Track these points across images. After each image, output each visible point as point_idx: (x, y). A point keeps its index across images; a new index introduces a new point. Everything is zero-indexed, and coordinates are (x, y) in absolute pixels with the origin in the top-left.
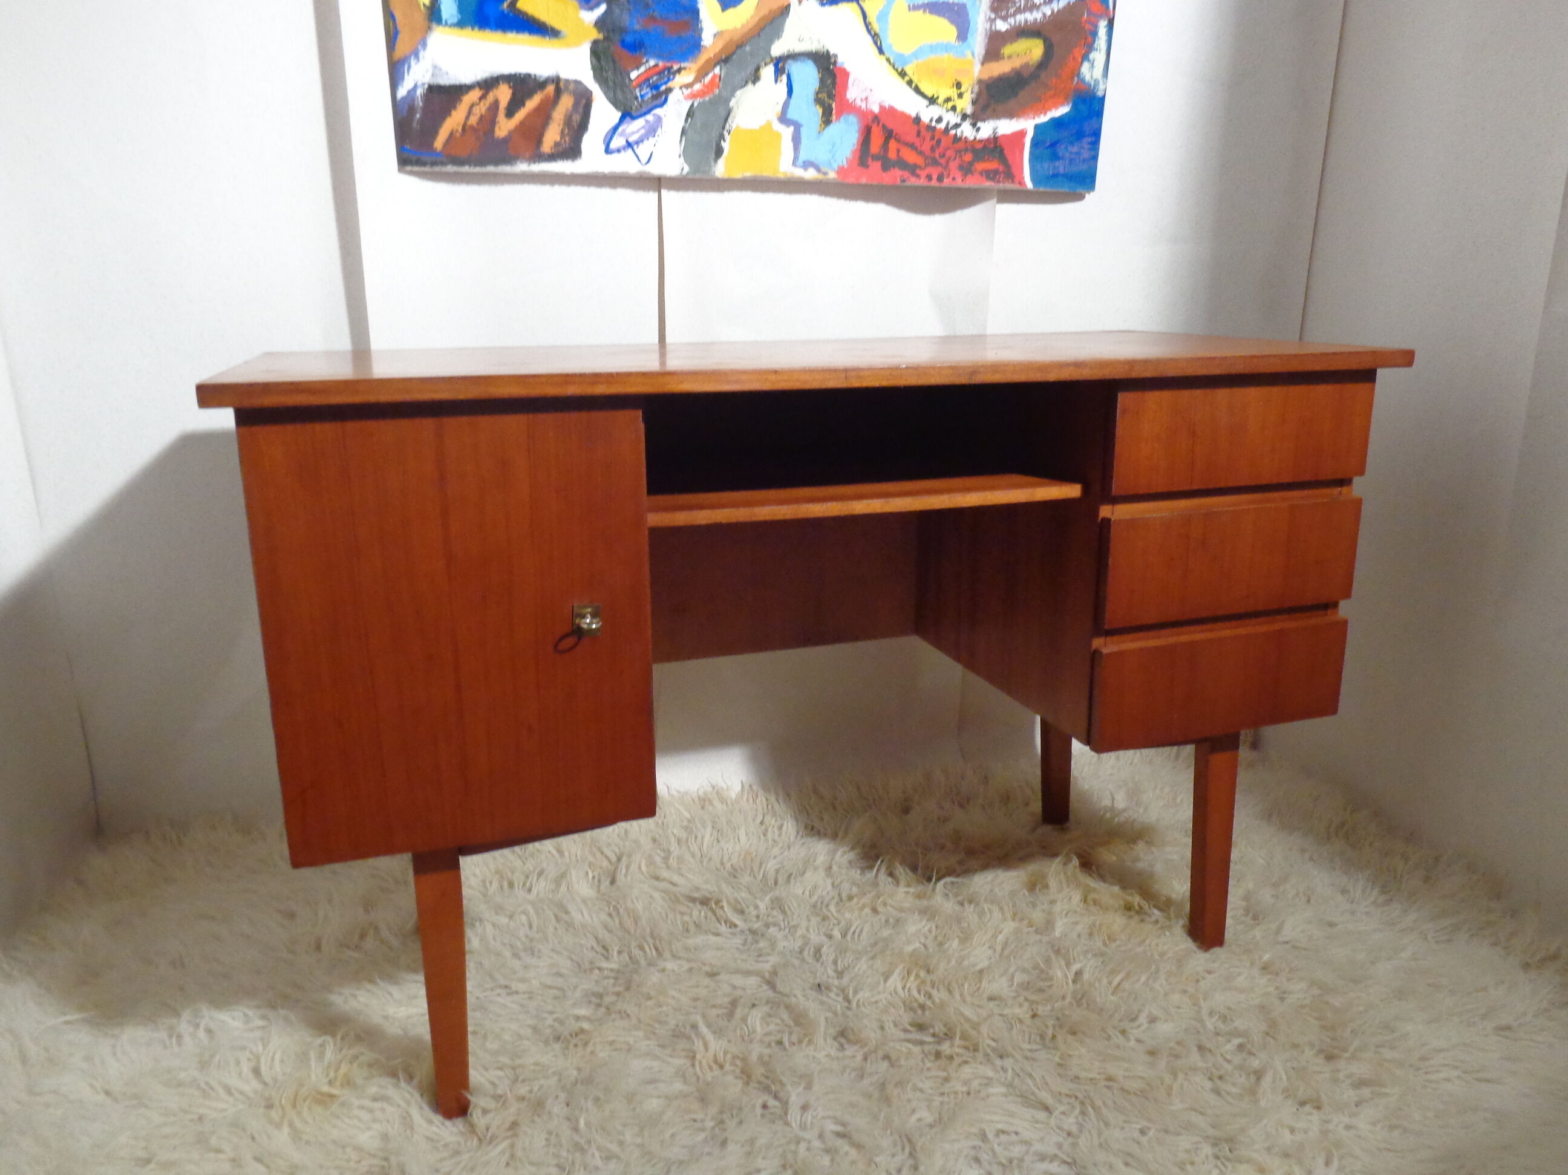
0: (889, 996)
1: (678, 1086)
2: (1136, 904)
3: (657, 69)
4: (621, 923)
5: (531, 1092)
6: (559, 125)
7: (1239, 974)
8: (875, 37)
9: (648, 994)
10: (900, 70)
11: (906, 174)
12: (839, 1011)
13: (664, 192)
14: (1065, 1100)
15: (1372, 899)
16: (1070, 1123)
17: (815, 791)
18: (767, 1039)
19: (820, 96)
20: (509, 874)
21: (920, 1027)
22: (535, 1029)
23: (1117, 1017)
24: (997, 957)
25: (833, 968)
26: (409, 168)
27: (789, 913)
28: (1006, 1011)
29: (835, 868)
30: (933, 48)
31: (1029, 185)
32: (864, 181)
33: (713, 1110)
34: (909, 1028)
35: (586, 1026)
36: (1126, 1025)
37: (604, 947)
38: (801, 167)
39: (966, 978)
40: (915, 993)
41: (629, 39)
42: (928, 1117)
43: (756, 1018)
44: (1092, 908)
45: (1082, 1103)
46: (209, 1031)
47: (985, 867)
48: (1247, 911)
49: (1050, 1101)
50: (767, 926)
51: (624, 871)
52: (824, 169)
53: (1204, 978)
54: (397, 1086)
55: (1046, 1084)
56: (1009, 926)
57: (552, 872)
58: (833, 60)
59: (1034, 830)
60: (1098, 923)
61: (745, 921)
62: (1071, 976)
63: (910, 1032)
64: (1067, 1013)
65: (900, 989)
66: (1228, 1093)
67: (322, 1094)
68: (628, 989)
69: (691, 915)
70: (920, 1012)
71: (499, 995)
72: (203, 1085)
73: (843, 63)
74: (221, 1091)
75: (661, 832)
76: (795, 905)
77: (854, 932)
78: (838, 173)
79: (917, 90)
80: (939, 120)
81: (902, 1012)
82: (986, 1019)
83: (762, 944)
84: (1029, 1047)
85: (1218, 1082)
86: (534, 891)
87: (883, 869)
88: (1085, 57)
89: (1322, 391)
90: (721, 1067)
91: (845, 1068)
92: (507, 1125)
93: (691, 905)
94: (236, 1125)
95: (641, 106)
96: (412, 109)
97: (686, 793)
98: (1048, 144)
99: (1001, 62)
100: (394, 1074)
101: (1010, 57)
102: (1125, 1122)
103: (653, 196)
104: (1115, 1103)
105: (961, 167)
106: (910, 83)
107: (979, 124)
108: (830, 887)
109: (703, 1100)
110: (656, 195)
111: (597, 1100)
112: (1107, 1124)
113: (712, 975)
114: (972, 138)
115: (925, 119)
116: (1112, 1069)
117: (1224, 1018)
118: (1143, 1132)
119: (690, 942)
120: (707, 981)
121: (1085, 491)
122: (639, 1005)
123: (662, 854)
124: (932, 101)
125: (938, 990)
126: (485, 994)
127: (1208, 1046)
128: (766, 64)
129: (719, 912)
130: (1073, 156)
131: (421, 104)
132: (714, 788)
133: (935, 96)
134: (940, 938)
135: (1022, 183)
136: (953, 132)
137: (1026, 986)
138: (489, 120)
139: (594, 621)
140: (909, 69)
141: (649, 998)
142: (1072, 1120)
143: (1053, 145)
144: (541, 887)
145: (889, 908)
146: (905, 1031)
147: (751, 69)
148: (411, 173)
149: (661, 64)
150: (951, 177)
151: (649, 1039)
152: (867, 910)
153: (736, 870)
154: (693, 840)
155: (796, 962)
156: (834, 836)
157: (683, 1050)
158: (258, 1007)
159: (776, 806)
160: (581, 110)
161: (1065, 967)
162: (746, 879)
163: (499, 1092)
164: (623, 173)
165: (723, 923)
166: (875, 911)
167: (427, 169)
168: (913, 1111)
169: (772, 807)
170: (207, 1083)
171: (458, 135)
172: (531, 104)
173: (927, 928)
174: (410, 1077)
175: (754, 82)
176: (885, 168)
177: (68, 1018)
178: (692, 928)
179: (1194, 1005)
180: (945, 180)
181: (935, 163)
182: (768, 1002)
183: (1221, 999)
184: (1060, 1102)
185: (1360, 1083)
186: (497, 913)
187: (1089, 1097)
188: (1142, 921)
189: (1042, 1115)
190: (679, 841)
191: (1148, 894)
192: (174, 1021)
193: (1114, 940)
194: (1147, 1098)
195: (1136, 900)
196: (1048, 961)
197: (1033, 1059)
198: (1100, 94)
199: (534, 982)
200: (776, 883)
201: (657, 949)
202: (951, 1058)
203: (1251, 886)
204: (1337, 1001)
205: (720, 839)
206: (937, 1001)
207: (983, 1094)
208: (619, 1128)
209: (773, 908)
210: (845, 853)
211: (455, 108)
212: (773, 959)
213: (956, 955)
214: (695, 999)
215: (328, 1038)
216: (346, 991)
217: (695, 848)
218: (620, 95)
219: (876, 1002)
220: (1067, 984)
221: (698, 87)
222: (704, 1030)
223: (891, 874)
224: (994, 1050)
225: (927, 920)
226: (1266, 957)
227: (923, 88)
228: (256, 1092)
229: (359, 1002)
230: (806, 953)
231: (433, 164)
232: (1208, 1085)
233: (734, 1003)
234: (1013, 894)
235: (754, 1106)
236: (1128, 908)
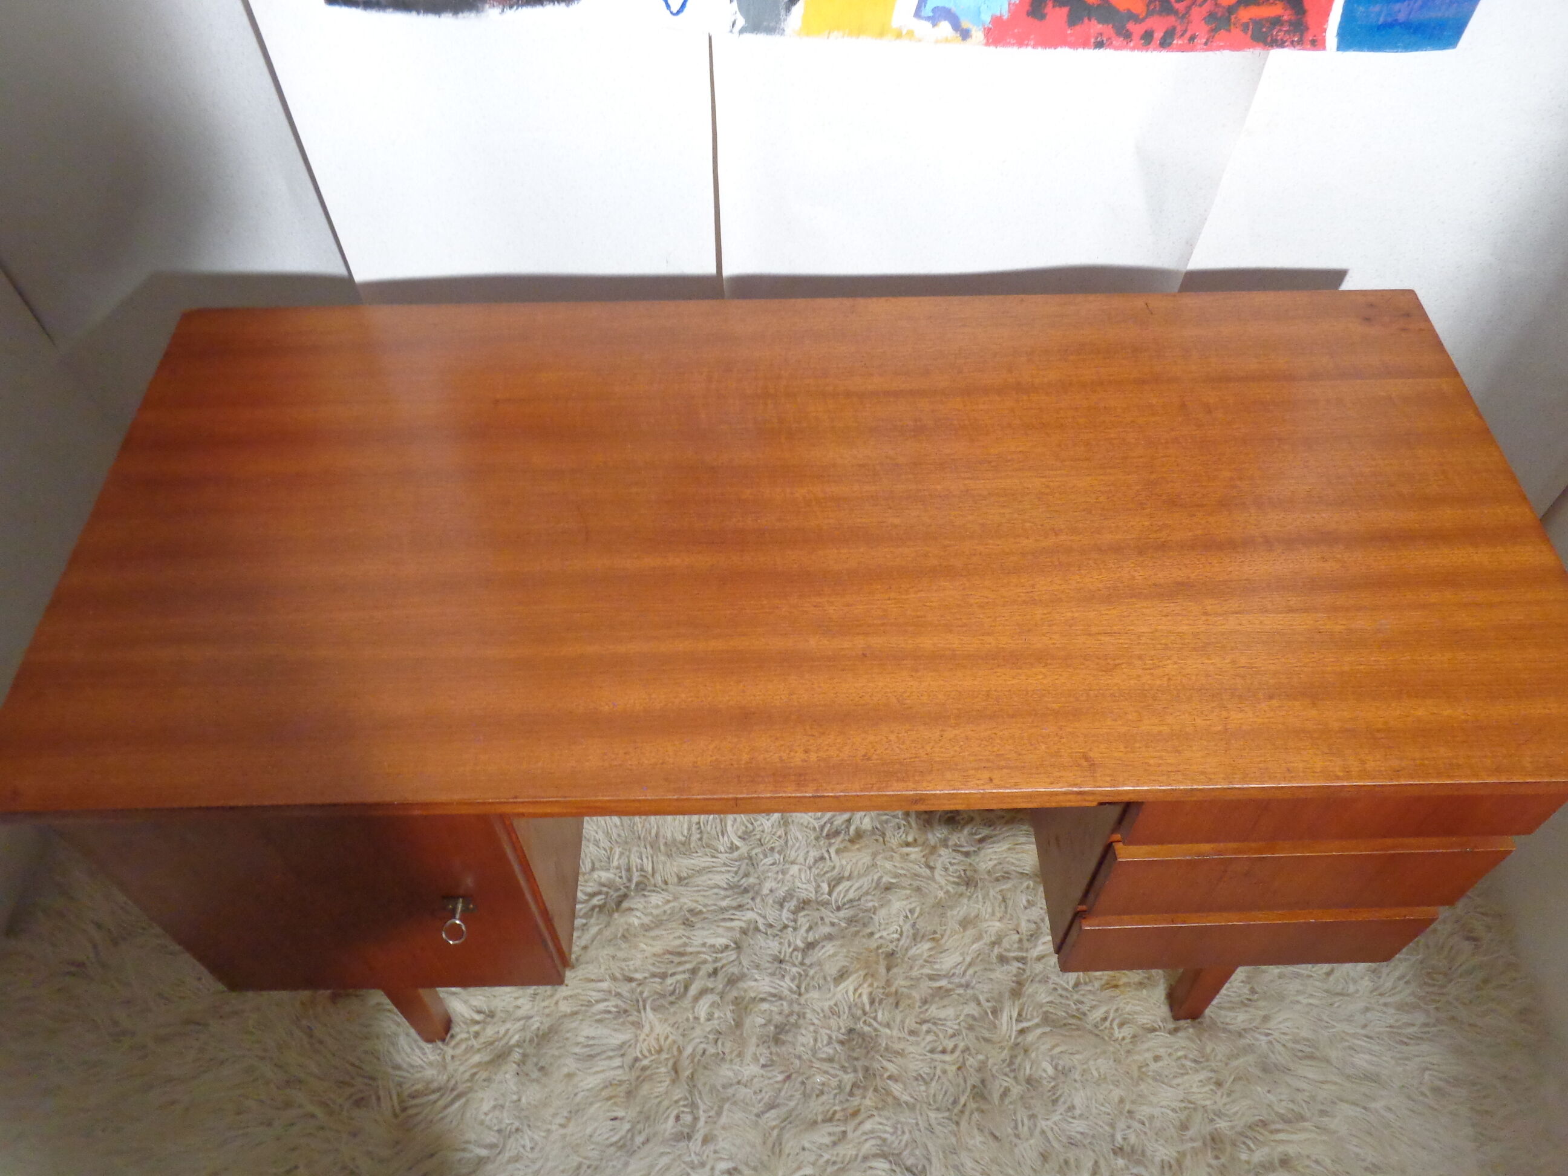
11: (1108, 30)
31: (1330, 45)
33: (635, 1109)
38: (928, 19)
78: (988, 31)
81: (843, 1019)
150: (1188, 35)
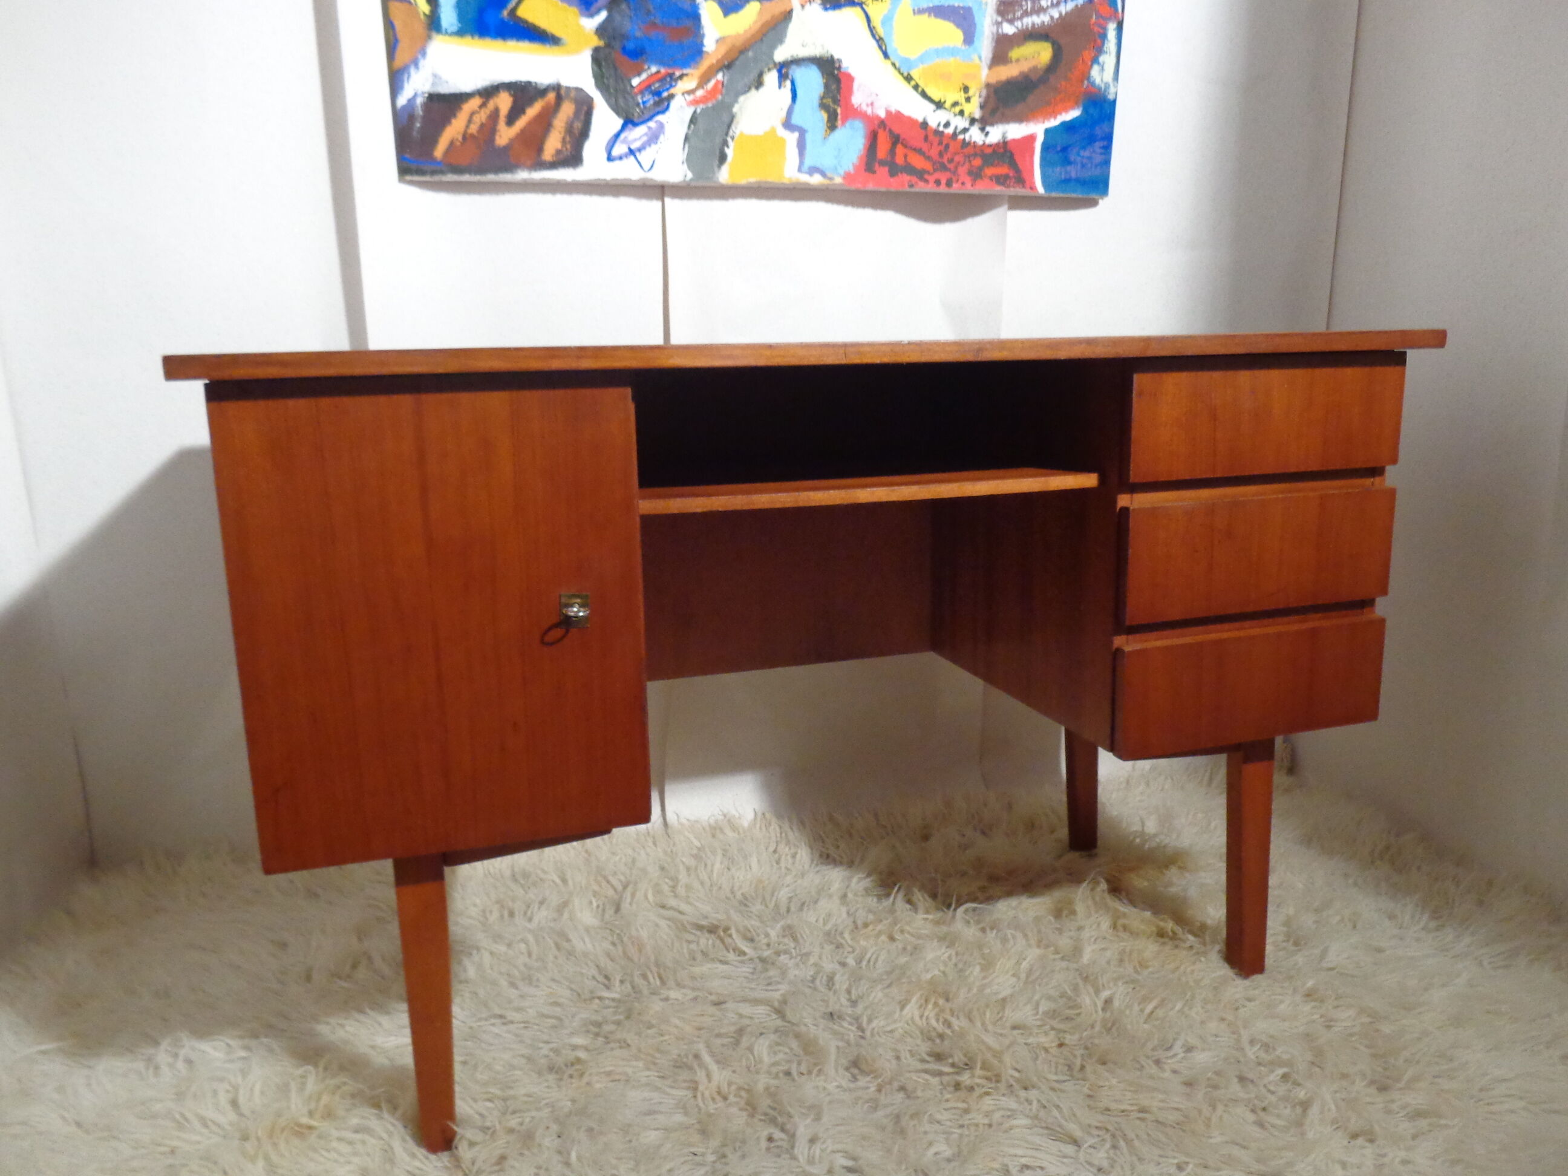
0: (906, 1025)
1: (679, 1118)
2: (1169, 930)
3: (659, 76)
4: (625, 953)
5: (521, 1124)
6: (560, 133)
7: (1282, 1002)
8: (880, 41)
9: (649, 1022)
10: (905, 74)
11: (914, 179)
12: (852, 1041)
13: (667, 200)
14: (1095, 1132)
15: (1422, 924)
16: (1101, 1157)
17: (831, 819)
18: (774, 1070)
19: (824, 101)
20: (510, 904)
21: (939, 1057)
22: (529, 1059)
23: (1150, 1045)
24: (1021, 985)
25: (847, 996)
26: (408, 178)
27: (801, 941)
28: (1031, 1040)
29: (850, 895)
30: (938, 52)
31: (1041, 190)
32: (870, 187)
33: (715, 1143)
34: (928, 1058)
35: (582, 1055)
36: (1160, 1054)
37: (607, 977)
38: (806, 173)
39: (987, 1006)
40: (933, 1022)
41: (631, 46)
42: (944, 1149)
43: (762, 1048)
44: (1122, 934)
45: (1113, 1136)
46: (189, 1062)
47: (1009, 894)
48: (1288, 936)
49: (1078, 1133)
50: (778, 954)
51: (629, 900)
52: (829, 174)
53: (1244, 1006)
54: (379, 1117)
55: (1074, 1115)
56: (1034, 953)
57: (554, 900)
58: (837, 65)
59: (1060, 857)
60: (1128, 950)
61: (755, 949)
62: (1100, 1004)
63: (928, 1062)
64: (1096, 1041)
65: (917, 1018)
66: (1273, 1126)
67: (300, 1125)
68: (628, 1017)
69: (698, 943)
70: (938, 1041)
71: (493, 1025)
72: (178, 1116)
73: (848, 67)
74: (197, 1124)
75: (669, 860)
76: (808, 932)
77: (869, 961)
78: (844, 178)
79: (924, 95)
80: (947, 125)
81: (919, 1042)
82: (1009, 1047)
83: (771, 973)
84: (1055, 1078)
85: (1262, 1114)
86: (536, 920)
87: (900, 896)
88: (1095, 60)
89: (1350, 374)
90: (725, 1098)
91: (858, 1099)
92: (493, 1161)
93: (698, 933)
94: (209, 1158)
95: (643, 113)
96: (411, 117)
97: (697, 821)
98: (1059, 149)
99: (1009, 66)
100: (377, 1106)
101: (1018, 60)
102: (1160, 1156)
103: (656, 205)
104: (1148, 1135)
105: (970, 173)
106: (916, 87)
107: (988, 129)
108: (844, 915)
109: (704, 1132)
110: (659, 204)
111: (590, 1130)
112: (1140, 1159)
113: (717, 1003)
114: (981, 143)
115: (933, 124)
116: (1145, 1100)
117: (1266, 1047)
118: (1180, 1168)
119: (697, 970)
120: (712, 1010)
121: (1102, 481)
122: (639, 1034)
123: (671, 883)
124: (939, 105)
125: (958, 1018)
126: (479, 1024)
127: (1251, 1076)
128: (769, 70)
129: (728, 940)
130: (1085, 161)
131: (421, 113)
132: (725, 816)
133: (942, 101)
134: (960, 966)
135: (1033, 188)
136: (961, 137)
137: (1053, 1014)
138: (490, 128)
139: (582, 609)
140: (915, 74)
141: (650, 1026)
142: (1102, 1154)
143: (1065, 149)
144: (542, 915)
145: (907, 936)
146: (923, 1061)
147: (754, 75)
148: (412, 183)
149: (663, 70)
150: (960, 181)
151: (648, 1069)
152: (883, 938)
153: (746, 899)
154: (702, 869)
155: (807, 991)
156: (850, 864)
157: (685, 1081)
158: (241, 1037)
159: (790, 834)
160: (582, 117)
161: (1093, 994)
162: (757, 908)
163: (488, 1124)
164: (625, 180)
165: (731, 951)
166: (892, 939)
167: (427, 178)
168: (930, 1144)
169: (786, 834)
170: (182, 1115)
171: (458, 144)
172: (532, 112)
173: (946, 955)
174: (394, 1108)
175: (757, 88)
176: (892, 174)
177: (43, 1047)
178: (699, 956)
179: (1234, 1033)
180: (954, 185)
181: (944, 168)
182: (776, 1031)
183: (1262, 1027)
184: (1089, 1133)
185: (1418, 1114)
186: (496, 942)
187: (1120, 1129)
188: (1177, 947)
189: (1070, 1149)
190: (688, 869)
191: (1181, 919)
192: (151, 1051)
193: (1147, 967)
194: (1184, 1131)
195: (1170, 925)
196: (1075, 988)
197: (1062, 1091)
198: (1111, 97)
199: (530, 1011)
200: (788, 911)
201: (661, 978)
202: (971, 1089)
203: (1291, 911)
204: (1386, 1029)
205: (731, 867)
206: (956, 1028)
207: (1006, 1125)
208: (614, 1162)
209: (784, 936)
210: (860, 880)
211: (455, 116)
212: (784, 988)
213: (978, 984)
214: (700, 1029)
215: (310, 1068)
216: (333, 1021)
217: (704, 876)
218: (621, 102)
219: (891, 1031)
220: (1096, 1012)
221: (700, 93)
222: (707, 1058)
223: (909, 902)
224: (1018, 1081)
225: (947, 947)
226: (1310, 984)
227: (930, 92)
228: (231, 1124)
229: (346, 1032)
230: (818, 982)
231: (433, 173)
232: (1251, 1117)
233: (741, 1032)
234: (1037, 919)
235: (758, 1138)
236: (1161, 934)
